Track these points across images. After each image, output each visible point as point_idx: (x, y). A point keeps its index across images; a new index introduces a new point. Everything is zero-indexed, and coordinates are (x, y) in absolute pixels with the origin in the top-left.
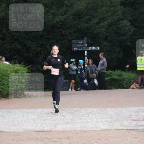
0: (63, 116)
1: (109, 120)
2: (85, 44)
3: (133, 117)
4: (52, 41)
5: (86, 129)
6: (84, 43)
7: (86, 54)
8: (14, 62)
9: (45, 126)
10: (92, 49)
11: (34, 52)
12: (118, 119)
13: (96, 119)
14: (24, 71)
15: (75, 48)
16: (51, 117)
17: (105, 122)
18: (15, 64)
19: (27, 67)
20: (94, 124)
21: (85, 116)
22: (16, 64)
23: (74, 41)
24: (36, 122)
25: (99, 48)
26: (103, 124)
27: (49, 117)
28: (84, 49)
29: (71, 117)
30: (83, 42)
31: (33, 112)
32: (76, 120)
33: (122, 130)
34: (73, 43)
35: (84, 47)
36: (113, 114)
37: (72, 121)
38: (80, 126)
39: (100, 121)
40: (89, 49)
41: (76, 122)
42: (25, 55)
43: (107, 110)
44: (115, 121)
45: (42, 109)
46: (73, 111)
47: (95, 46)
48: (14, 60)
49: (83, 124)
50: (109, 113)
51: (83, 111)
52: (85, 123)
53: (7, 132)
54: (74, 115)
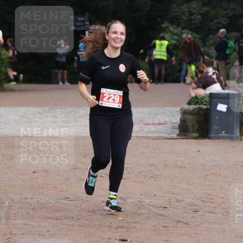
2: (86, 22)
3: (146, 120)
5: (84, 135)
6: (85, 20)
21: (83, 118)
24: (18, 124)
27: (36, 119)
28: (85, 28)
29: (64, 119)
31: (14, 111)
32: (71, 123)
35: (84, 25)
37: (65, 123)
38: (76, 132)
41: (72, 125)
45: (26, 108)
46: (68, 111)
49: (80, 129)
51: (81, 112)
52: (83, 126)
54: (70, 116)
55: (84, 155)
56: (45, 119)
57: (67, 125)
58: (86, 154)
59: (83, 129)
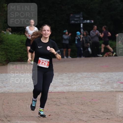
0: (61, 79)
1: (101, 83)
2: (81, 18)
3: (121, 80)
5: (81, 91)
7: (82, 27)
8: (20, 33)
10: (87, 22)
12: (109, 82)
13: (90, 82)
15: (73, 21)
17: (98, 84)
18: (21, 35)
20: (88, 86)
21: (81, 80)
22: (22, 35)
23: (72, 15)
25: (93, 22)
26: (96, 86)
28: (80, 21)
29: (68, 81)
30: (79, 16)
32: (72, 83)
33: (112, 92)
34: (70, 17)
36: (105, 78)
37: (69, 83)
38: (76, 88)
39: (93, 83)
40: (84, 21)
43: (99, 74)
44: (106, 84)
46: (70, 75)
47: (90, 20)
48: (21, 32)
49: (78, 87)
50: (101, 77)
51: (79, 76)
52: (80, 85)
53: (14, 93)
54: (72, 78)
56: (56, 81)
58: (83, 103)
59: (80, 87)
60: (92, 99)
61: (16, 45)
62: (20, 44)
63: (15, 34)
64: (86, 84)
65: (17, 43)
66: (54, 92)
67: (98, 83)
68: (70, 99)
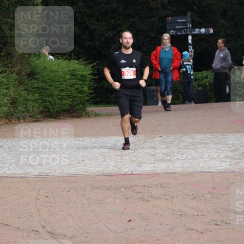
1: (230, 154)
2: (188, 24)
4: (132, 20)
5: (191, 170)
6: (187, 21)
7: (190, 41)
8: (69, 56)
9: (122, 166)
10: (200, 32)
11: (103, 39)
13: (208, 154)
14: (85, 71)
15: (172, 31)
16: (133, 150)
17: (224, 158)
18: (70, 59)
19: (92, 65)
20: (205, 161)
21: (190, 149)
22: (72, 61)
23: (170, 19)
24: (107, 159)
26: (221, 161)
28: (187, 32)
29: (166, 151)
30: (185, 20)
31: (101, 142)
32: (174, 156)
34: (167, 22)
35: (186, 28)
36: (238, 144)
37: (167, 156)
38: (181, 166)
39: (216, 156)
40: (195, 31)
41: (175, 158)
42: (87, 43)
43: (227, 136)
44: (241, 157)
45: (117, 137)
46: (170, 140)
47: (205, 27)
48: (69, 54)
49: (186, 162)
50: (231, 142)
51: (186, 140)
52: (190, 159)
53: (59, 177)
54: (172, 146)
55: (193, 196)
56: (141, 151)
57: (169, 158)
58: (195, 196)
59: (190, 163)
60: (214, 188)
61: (62, 80)
62: (70, 79)
63: (59, 59)
64: (201, 157)
65: (62, 77)
66: (138, 174)
67: (225, 154)
68: (169, 187)
